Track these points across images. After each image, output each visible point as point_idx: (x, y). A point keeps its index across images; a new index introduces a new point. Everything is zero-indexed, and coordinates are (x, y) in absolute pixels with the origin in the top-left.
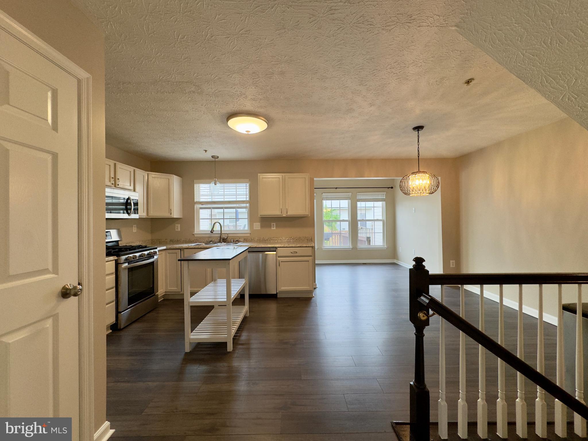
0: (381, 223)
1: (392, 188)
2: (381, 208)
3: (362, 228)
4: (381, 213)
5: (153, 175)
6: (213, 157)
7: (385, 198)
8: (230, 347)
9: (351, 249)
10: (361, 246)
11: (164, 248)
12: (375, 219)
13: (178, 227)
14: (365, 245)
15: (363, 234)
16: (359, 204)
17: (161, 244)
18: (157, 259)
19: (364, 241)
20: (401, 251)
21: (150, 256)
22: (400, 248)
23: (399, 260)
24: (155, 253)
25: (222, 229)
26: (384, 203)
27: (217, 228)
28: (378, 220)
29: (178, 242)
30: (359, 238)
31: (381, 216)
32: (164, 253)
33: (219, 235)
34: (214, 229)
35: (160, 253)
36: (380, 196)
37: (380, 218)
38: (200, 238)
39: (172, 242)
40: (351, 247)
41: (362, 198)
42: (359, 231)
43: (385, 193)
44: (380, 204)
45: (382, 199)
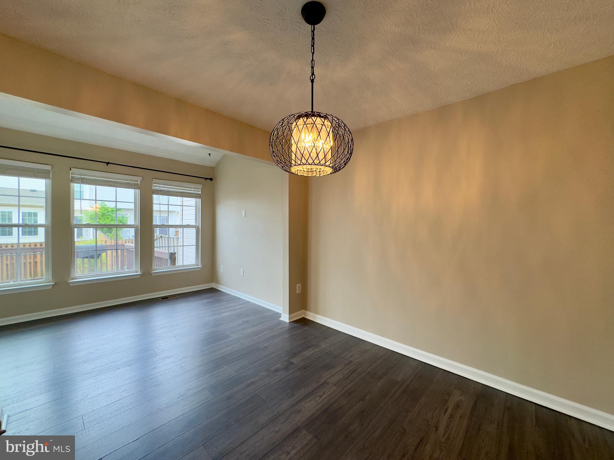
0: (194, 230)
1: (211, 179)
2: (194, 208)
3: (161, 237)
4: (194, 216)
7: (200, 193)
9: (139, 277)
10: (159, 268)
12: (184, 224)
14: (167, 265)
15: (164, 248)
16: (156, 198)
19: (165, 259)
20: (222, 271)
22: (222, 266)
23: (219, 284)
26: (199, 200)
28: (188, 226)
30: (156, 255)
31: (194, 220)
36: (193, 189)
37: (193, 223)
40: (139, 273)
41: (162, 188)
42: (156, 244)
43: (200, 186)
44: (192, 201)
45: (196, 194)
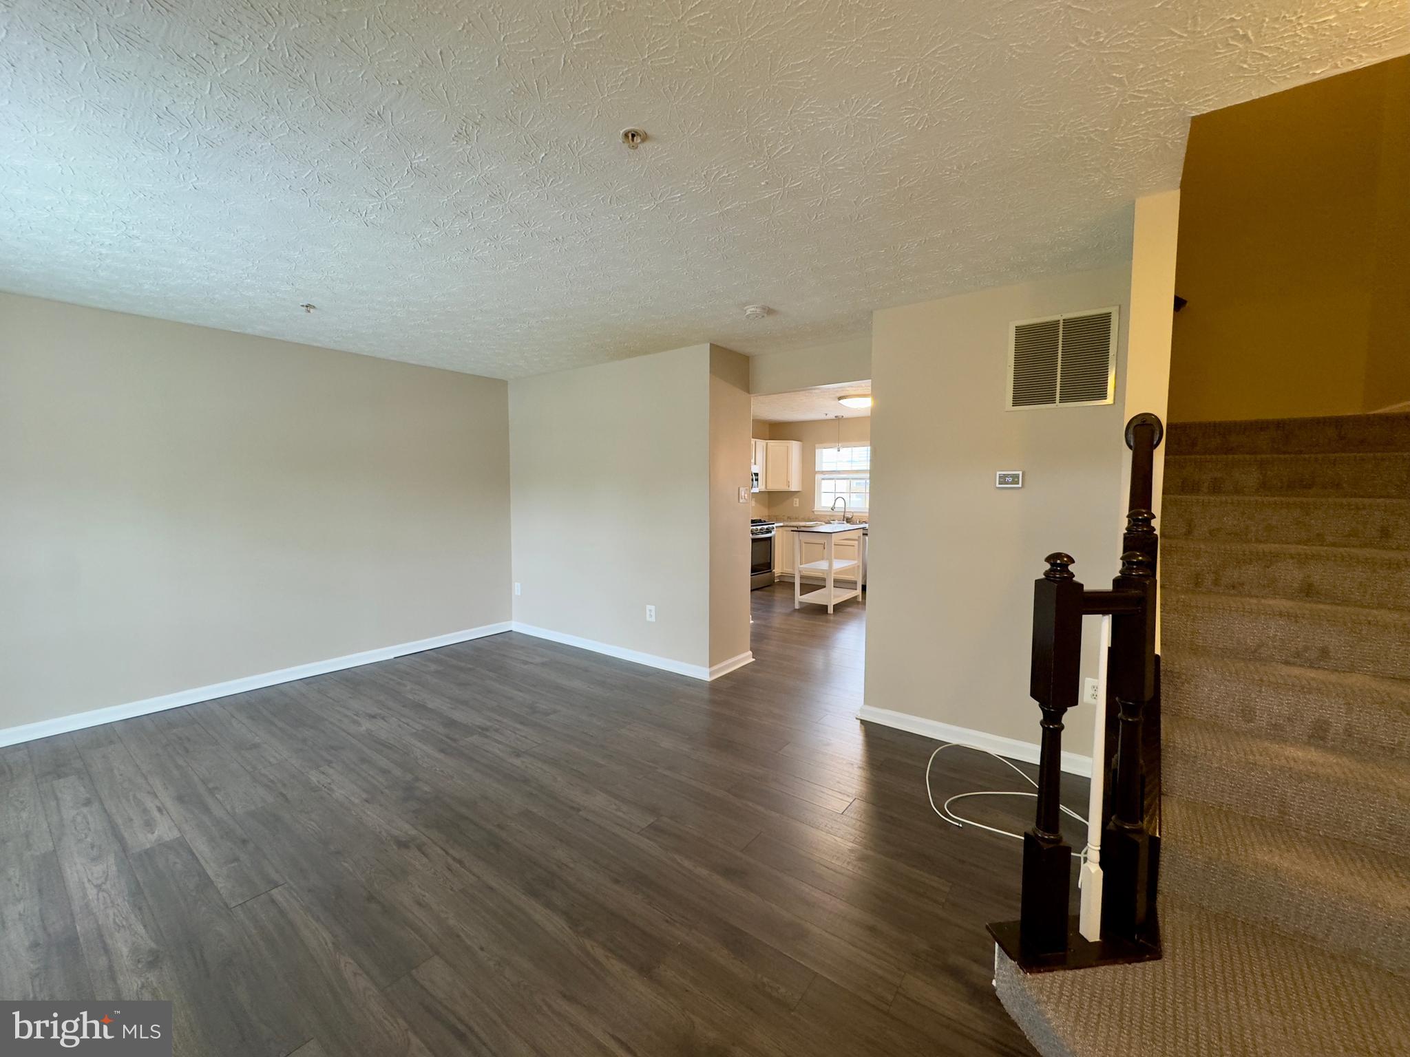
5: (772, 443)
6: (836, 417)
8: (831, 610)
11: (781, 524)
13: (796, 502)
17: (778, 521)
18: (774, 536)
21: (769, 531)
24: (773, 528)
25: (847, 506)
27: (840, 504)
29: (796, 519)
32: (780, 529)
33: (843, 514)
34: (836, 506)
35: (778, 529)
38: (821, 516)
39: (790, 518)
